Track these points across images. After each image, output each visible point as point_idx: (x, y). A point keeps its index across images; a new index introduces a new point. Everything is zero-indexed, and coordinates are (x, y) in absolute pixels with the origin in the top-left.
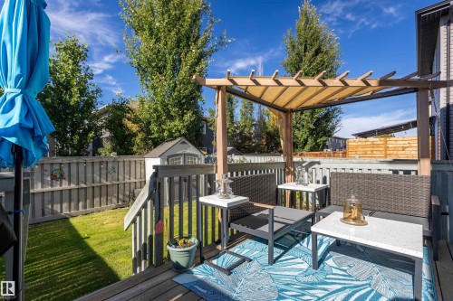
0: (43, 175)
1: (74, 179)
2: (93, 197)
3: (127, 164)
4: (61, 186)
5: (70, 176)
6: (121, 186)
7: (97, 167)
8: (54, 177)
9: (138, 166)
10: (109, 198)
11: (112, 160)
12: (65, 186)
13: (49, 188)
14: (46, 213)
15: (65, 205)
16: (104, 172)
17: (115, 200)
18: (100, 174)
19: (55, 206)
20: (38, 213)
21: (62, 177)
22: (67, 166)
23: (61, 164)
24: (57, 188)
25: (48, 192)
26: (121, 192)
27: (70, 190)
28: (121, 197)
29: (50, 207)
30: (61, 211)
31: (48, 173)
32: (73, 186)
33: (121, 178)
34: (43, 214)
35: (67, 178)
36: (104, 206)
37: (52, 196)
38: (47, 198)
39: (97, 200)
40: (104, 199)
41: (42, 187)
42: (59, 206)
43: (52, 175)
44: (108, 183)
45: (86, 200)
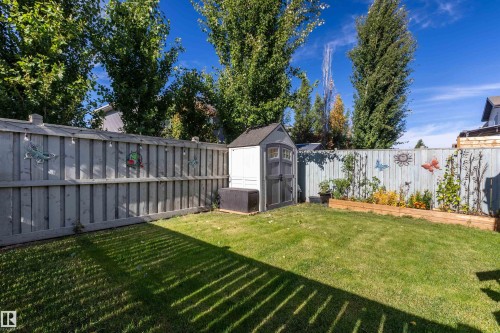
0: (117, 159)
1: (153, 168)
2: (174, 196)
3: (209, 153)
4: (138, 176)
5: (148, 164)
6: (203, 183)
7: (178, 154)
8: (130, 163)
9: (221, 157)
10: (191, 198)
11: (194, 146)
12: (143, 177)
13: (124, 179)
14: (120, 214)
15: (143, 205)
16: (185, 161)
17: (196, 201)
18: (182, 164)
19: (130, 205)
20: (111, 214)
21: (139, 164)
22: (145, 147)
23: (139, 145)
24: (134, 179)
25: (123, 184)
26: (203, 191)
27: (148, 183)
28: (203, 197)
29: (125, 205)
30: (138, 214)
31: (123, 157)
32: (152, 178)
33: (203, 172)
34: (117, 216)
35: (145, 166)
36: (185, 209)
37: (128, 189)
38: (122, 191)
39: (178, 200)
40: (185, 199)
41: (116, 176)
42: (135, 206)
43: (128, 160)
44: (190, 177)
45: (166, 198)
